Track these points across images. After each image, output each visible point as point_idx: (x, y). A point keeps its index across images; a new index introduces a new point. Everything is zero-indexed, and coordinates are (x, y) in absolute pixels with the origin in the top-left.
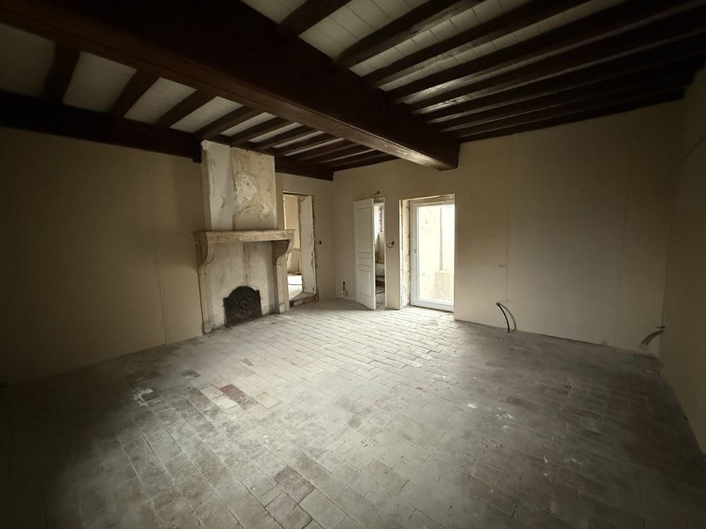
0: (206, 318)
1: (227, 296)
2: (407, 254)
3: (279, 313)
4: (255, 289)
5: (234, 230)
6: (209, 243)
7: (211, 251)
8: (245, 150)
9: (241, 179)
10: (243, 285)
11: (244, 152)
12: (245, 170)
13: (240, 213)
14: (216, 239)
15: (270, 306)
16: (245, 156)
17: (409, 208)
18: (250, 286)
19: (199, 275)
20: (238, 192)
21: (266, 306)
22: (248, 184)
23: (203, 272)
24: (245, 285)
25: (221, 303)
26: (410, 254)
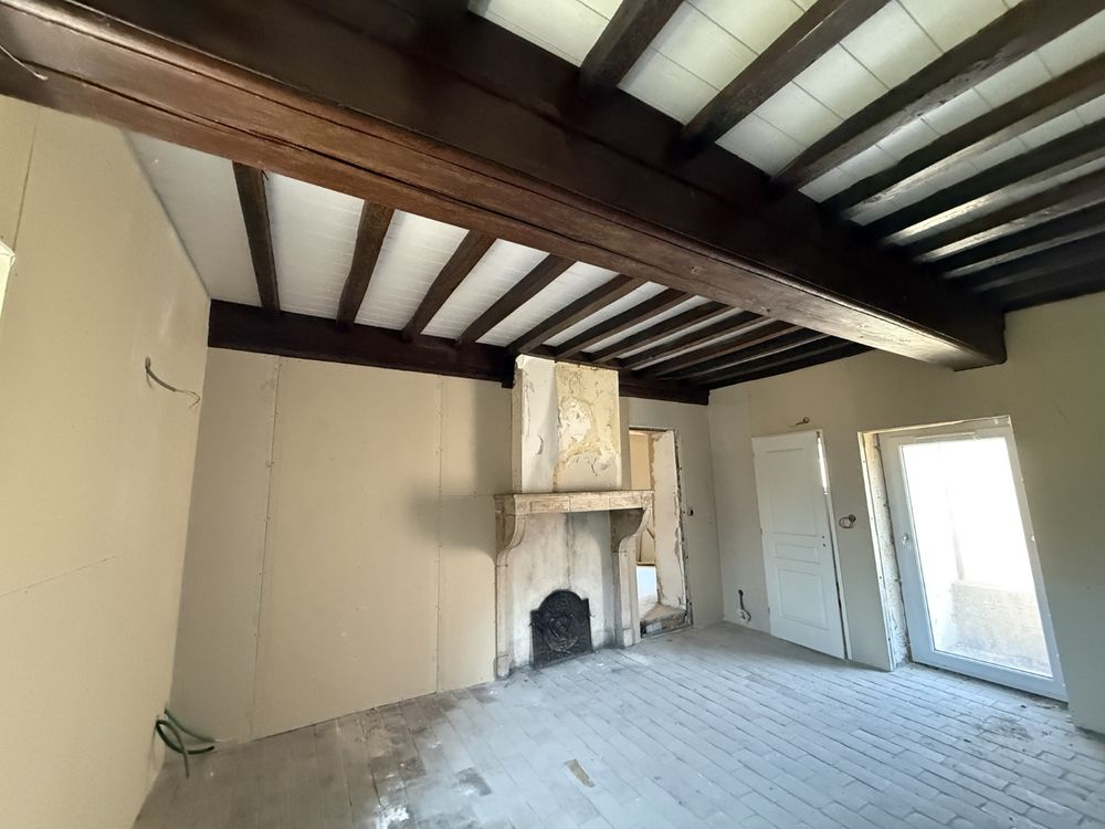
0: (502, 648)
1: (537, 606)
2: (889, 542)
3: (623, 647)
4: (582, 597)
5: (555, 492)
6: (517, 513)
7: (519, 526)
8: (575, 366)
9: (568, 409)
10: (563, 588)
11: (573, 367)
12: (575, 394)
13: (564, 463)
14: (529, 507)
15: (606, 630)
16: (576, 374)
17: (878, 447)
18: (573, 590)
19: (496, 567)
20: (562, 430)
21: (598, 631)
22: (578, 416)
23: (503, 562)
24: (566, 587)
25: (527, 620)
26: (893, 543)
